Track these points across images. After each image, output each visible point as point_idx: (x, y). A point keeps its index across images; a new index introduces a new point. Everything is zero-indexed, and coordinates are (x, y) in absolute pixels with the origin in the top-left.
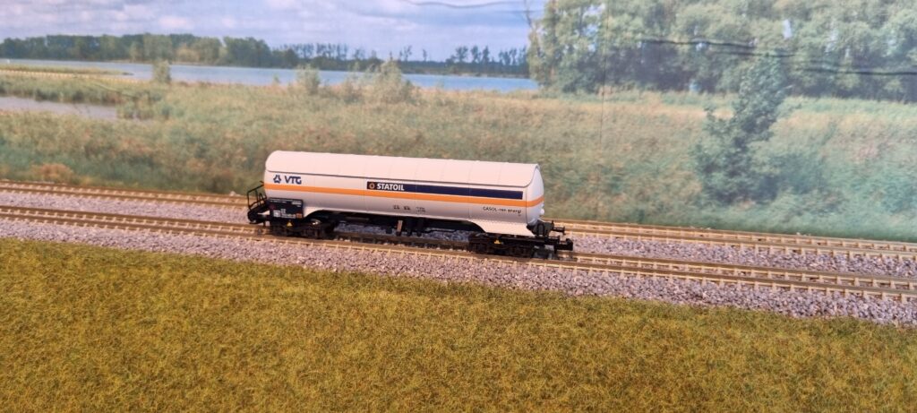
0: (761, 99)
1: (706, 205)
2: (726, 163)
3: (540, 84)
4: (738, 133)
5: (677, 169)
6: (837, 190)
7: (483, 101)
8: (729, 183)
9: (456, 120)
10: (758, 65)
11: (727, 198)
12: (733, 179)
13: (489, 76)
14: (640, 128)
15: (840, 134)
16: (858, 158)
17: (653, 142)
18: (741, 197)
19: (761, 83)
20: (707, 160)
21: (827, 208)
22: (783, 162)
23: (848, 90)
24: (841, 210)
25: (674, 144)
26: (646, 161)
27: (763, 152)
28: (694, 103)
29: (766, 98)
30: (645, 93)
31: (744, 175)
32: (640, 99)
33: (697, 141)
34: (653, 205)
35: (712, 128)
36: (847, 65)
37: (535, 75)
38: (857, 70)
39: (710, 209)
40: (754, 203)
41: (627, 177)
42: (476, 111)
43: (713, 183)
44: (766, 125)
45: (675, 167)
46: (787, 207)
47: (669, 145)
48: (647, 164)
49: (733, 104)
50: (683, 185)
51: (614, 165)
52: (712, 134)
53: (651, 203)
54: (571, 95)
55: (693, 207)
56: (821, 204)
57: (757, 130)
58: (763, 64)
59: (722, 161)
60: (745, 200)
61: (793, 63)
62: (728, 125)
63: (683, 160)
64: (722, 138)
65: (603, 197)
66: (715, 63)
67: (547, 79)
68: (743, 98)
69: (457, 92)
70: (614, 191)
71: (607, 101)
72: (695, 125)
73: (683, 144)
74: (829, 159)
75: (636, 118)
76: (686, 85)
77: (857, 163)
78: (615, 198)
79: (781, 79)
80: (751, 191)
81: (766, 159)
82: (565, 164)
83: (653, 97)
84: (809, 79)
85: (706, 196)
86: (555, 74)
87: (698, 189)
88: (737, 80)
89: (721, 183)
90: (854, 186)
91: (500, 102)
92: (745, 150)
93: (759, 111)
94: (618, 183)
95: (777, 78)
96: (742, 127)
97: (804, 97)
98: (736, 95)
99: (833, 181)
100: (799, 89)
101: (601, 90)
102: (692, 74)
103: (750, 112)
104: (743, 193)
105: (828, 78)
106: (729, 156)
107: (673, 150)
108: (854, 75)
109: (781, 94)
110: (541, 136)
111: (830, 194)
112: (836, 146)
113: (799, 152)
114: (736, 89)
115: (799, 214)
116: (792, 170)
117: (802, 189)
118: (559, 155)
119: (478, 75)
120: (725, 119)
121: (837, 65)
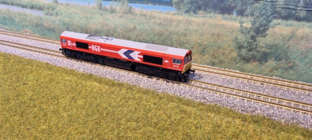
0: (262, 20)
1: (238, 62)
2: (247, 46)
3: (176, 9)
4: (253, 34)
5: (227, 46)
6: (294, 61)
7: (156, 15)
8: (248, 54)
9: (147, 22)
10: (262, 5)
11: (247, 60)
12: (250, 52)
13: (158, 5)
14: (214, 29)
15: (296, 37)
16: (303, 48)
17: (218, 35)
18: (252, 60)
19: (263, 13)
20: (239, 44)
21: (288, 68)
22: (271, 47)
23: (301, 18)
24: (294, 70)
25: (227, 36)
26: (216, 42)
27: (262, 42)
28: (235, 20)
29: (265, 19)
30: (216, 15)
31: (254, 51)
32: (214, 17)
33: (236, 36)
34: (218, 60)
35: (242, 31)
36: (301, 7)
37: (175, 6)
38: (305, 9)
39: (240, 64)
40: (258, 63)
41: (208, 48)
42: (154, 19)
43: (242, 53)
44: (264, 31)
45: (227, 45)
46: (272, 67)
47: (225, 36)
48: (216, 43)
49: (251, 21)
50: (230, 53)
51: (203, 43)
52: (242, 33)
53: (217, 59)
54: (188, 14)
55: (233, 62)
56: (286, 66)
57: (261, 33)
58: (264, 5)
59: (245, 45)
60: (254, 61)
61: (277, 5)
62: (249, 30)
63: (230, 43)
64: (246, 35)
65: (199, 55)
66: (244, 4)
67: (179, 7)
68: (255, 19)
69: (147, 11)
70: (203, 53)
71: (201, 17)
72: (235, 29)
73: (230, 37)
74: (291, 47)
75: (212, 25)
76: (232, 12)
77: (303, 50)
78: (203, 56)
79: (271, 12)
80: (257, 58)
81: (264, 45)
82: (185, 41)
83: (219, 16)
84: (284, 12)
85: (239, 58)
86: (182, 6)
87: (236, 55)
88: (253, 11)
89: (245, 54)
90: (301, 60)
91: (162, 16)
92: (255, 41)
93: (262, 25)
94: (205, 50)
95: (270, 11)
96: (254, 31)
97: (281, 20)
98: (253, 17)
99: (292, 57)
100: (279, 16)
101: (199, 13)
102: (235, 8)
103: (258, 25)
104: (254, 58)
105: (292, 12)
106: (248, 43)
107: (226, 39)
108: (304, 11)
109: (271, 18)
110: (177, 30)
111: (290, 62)
112: (294, 42)
113: (278, 43)
114: (252, 15)
115: (277, 69)
116: (275, 51)
117: (278, 59)
118: (183, 38)
119: (155, 5)
120: (247, 27)
121: (297, 6)
